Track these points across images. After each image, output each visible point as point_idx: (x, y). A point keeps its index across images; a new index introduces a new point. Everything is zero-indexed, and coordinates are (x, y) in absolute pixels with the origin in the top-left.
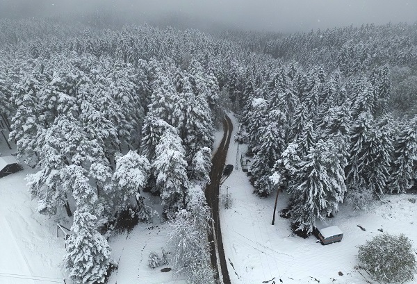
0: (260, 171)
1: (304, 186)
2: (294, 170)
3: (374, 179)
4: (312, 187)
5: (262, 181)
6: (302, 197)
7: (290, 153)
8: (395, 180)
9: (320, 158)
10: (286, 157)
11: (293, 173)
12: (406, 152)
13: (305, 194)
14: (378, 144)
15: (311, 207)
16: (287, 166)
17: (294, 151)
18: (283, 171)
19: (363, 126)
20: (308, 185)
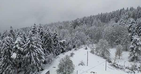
0: (5, 65)
1: (28, 55)
2: (22, 49)
3: (51, 50)
4: (32, 53)
5: (8, 70)
6: (29, 60)
7: (19, 42)
8: (57, 50)
9: (32, 39)
10: (17, 44)
11: (22, 50)
12: (57, 39)
13: (30, 58)
14: (49, 36)
15: (34, 62)
16: (19, 48)
17: (20, 40)
18: (17, 51)
19: (42, 31)
20: (30, 53)
